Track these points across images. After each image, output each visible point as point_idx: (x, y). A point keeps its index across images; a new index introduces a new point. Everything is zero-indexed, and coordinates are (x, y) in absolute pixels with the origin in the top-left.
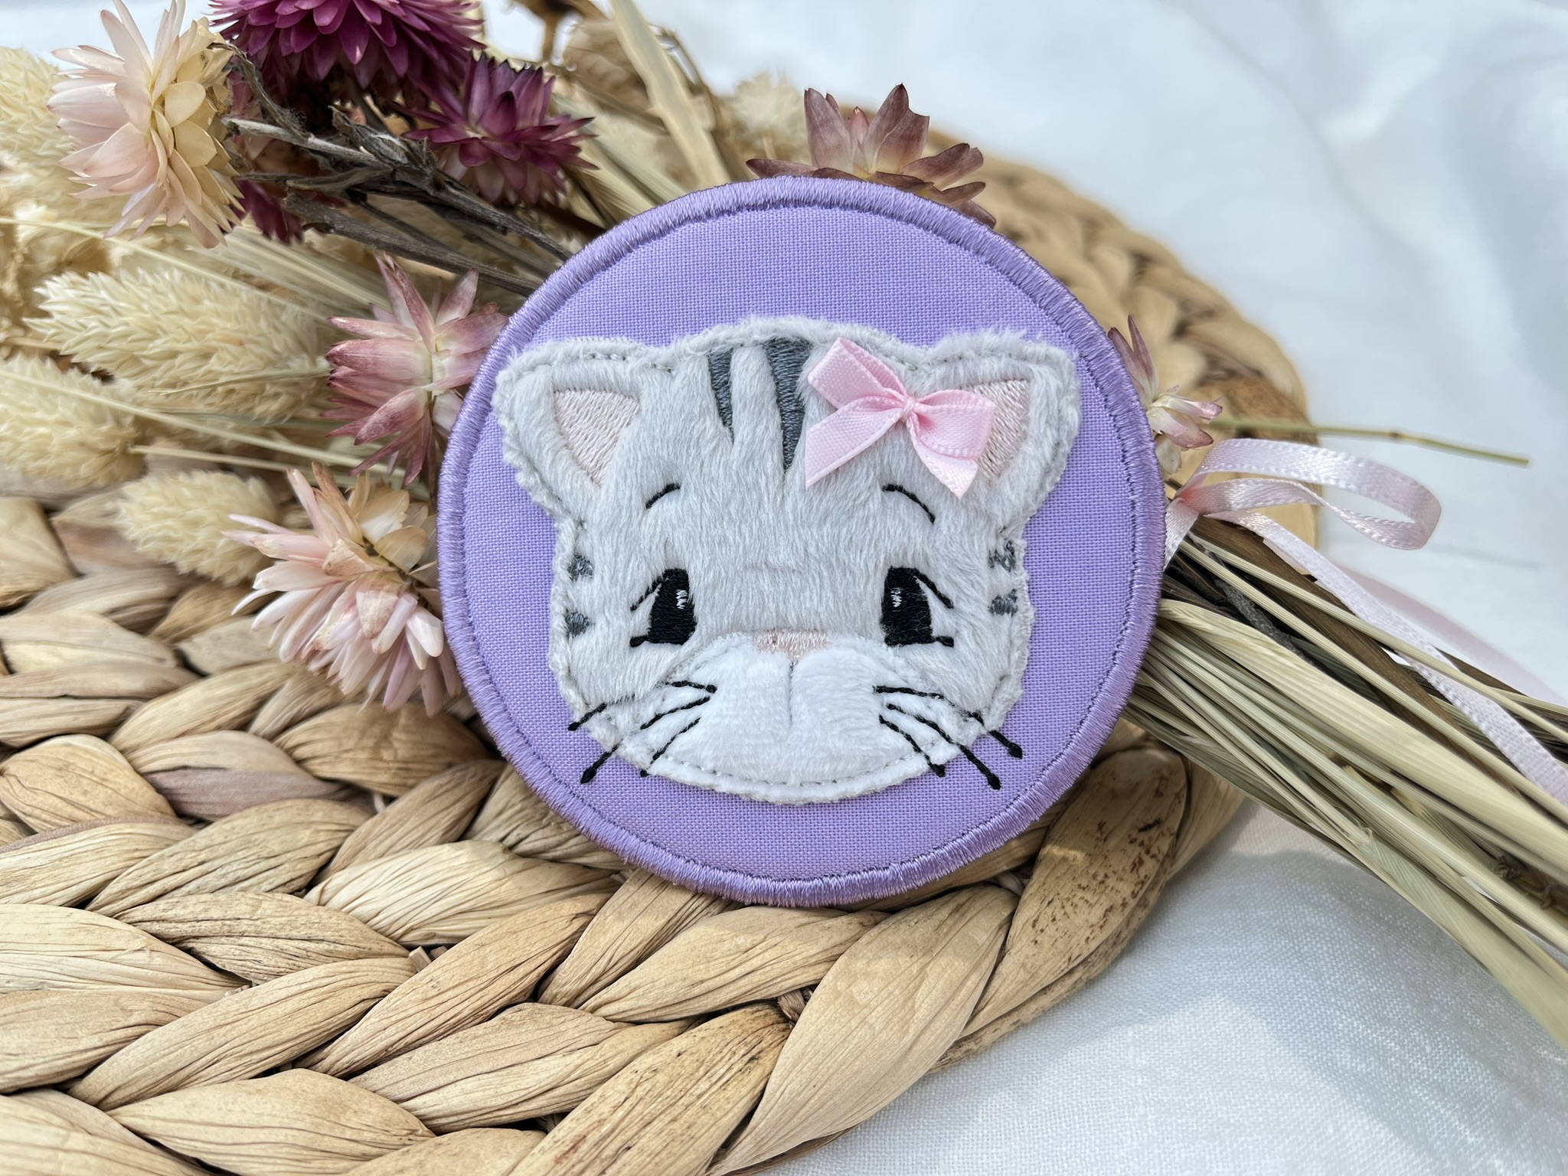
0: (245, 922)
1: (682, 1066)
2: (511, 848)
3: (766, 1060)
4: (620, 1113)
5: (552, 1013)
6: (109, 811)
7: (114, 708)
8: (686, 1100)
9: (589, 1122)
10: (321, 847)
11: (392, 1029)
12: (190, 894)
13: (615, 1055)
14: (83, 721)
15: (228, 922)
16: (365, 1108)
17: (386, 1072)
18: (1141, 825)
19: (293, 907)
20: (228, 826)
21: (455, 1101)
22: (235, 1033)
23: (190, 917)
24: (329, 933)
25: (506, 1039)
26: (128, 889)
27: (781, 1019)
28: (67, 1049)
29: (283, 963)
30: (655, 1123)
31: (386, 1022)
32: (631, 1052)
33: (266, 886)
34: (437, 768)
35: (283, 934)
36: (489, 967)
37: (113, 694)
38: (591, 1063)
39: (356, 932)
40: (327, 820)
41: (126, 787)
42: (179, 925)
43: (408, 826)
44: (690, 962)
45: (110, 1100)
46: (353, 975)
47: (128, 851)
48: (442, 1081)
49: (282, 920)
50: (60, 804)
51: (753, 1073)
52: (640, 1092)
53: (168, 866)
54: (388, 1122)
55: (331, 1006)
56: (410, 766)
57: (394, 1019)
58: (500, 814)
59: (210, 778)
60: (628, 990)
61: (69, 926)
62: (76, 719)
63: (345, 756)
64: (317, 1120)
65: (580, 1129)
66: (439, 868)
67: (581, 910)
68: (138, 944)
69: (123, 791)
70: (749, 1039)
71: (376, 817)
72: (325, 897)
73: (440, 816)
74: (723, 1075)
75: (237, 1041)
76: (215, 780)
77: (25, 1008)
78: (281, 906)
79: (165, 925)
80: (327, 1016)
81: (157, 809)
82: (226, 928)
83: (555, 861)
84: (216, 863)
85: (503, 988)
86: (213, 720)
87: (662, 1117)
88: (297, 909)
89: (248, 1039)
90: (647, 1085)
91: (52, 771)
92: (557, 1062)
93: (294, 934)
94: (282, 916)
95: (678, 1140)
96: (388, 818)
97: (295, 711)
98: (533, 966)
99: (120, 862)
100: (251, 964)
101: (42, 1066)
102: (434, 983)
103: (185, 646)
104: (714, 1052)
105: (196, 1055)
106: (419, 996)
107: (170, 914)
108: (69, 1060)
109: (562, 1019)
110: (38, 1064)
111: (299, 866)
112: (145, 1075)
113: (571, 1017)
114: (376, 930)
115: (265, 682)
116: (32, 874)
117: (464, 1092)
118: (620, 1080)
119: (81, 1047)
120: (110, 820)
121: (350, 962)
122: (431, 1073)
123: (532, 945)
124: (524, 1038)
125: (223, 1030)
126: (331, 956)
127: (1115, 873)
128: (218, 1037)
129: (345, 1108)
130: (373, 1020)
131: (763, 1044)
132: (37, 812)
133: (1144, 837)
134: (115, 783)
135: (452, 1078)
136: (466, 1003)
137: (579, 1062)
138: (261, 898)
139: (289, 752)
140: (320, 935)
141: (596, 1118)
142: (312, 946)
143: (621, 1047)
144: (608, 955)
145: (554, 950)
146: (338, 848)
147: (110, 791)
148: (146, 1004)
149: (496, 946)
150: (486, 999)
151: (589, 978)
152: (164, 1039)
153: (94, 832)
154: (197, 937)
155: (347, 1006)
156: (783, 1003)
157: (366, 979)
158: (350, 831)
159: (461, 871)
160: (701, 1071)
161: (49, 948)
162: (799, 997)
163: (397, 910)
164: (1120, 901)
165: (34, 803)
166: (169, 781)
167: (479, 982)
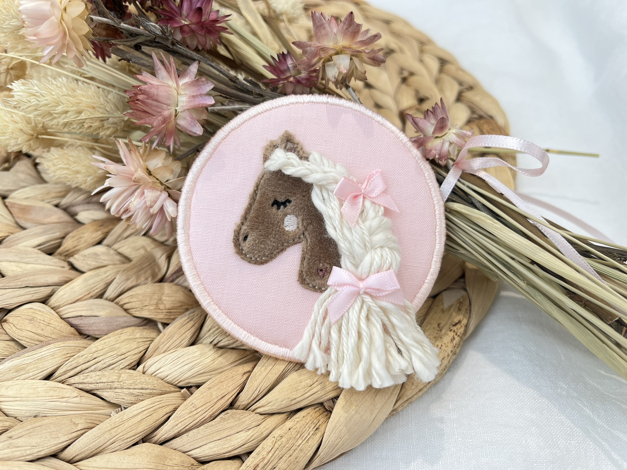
0: (116, 383)
1: (291, 434)
2: (215, 345)
3: (322, 429)
4: (270, 455)
5: (240, 414)
6: (53, 336)
7: (47, 290)
8: (294, 448)
9: (259, 459)
10: (142, 349)
11: (180, 425)
12: (91, 371)
13: (265, 430)
14: (36, 297)
15: (109, 383)
16: (173, 457)
17: (179, 441)
18: (454, 323)
19: (135, 375)
20: (103, 342)
21: (207, 452)
22: (120, 431)
23: (94, 382)
24: (150, 386)
25: (223, 426)
26: (67, 371)
27: (325, 410)
28: (55, 442)
29: (133, 399)
30: (283, 458)
31: (177, 422)
32: (271, 429)
33: (121, 366)
34: (182, 311)
35: (132, 387)
36: (214, 397)
37: (46, 285)
38: (257, 434)
39: (160, 385)
40: (142, 337)
41: (58, 326)
42: (90, 385)
43: (175, 338)
44: (290, 391)
45: (74, 459)
46: (161, 402)
47: (64, 355)
48: (201, 444)
49: (131, 381)
50: (33, 335)
51: (317, 435)
52: (276, 446)
53: (81, 360)
54: (183, 462)
55: (155, 417)
56: (171, 311)
57: (180, 421)
58: (209, 330)
59: (92, 320)
60: (267, 403)
61: (46, 388)
62: (32, 296)
63: (145, 308)
64: (157, 464)
65: (256, 462)
66: (189, 357)
67: (246, 371)
68: (75, 394)
69: (58, 328)
70: (315, 421)
71: (161, 335)
72: (145, 369)
73: (187, 333)
74: (307, 437)
75: (121, 434)
76: (94, 321)
77: (35, 426)
78: (129, 376)
79: (84, 385)
80: (154, 421)
81: (72, 334)
82: (109, 386)
83: (233, 349)
84: (101, 358)
85: (220, 406)
86: (89, 294)
87: (286, 455)
88: (136, 377)
89: (125, 433)
90: (279, 443)
91: (27, 321)
92: (244, 434)
93: (136, 387)
94: (130, 380)
95: (293, 463)
96: (166, 335)
97: (122, 288)
98: (231, 396)
99: (62, 359)
100: (121, 400)
101: (47, 450)
102: (193, 405)
103: (71, 260)
104: (302, 428)
105: (106, 440)
106: (188, 411)
107: (85, 381)
108: (57, 446)
109: (244, 416)
110: (45, 450)
111: (134, 357)
112: (87, 450)
113: (247, 415)
114: (167, 382)
115: (108, 276)
116: (27, 366)
117: (210, 448)
118: (269, 441)
119: (61, 441)
120: (55, 340)
121: (159, 397)
122: (197, 441)
123: (229, 387)
124: (230, 425)
125: (115, 430)
126: (152, 395)
127: (445, 344)
128: (114, 432)
129: (166, 458)
130: (172, 422)
131: (320, 423)
132: (24, 339)
133: (454, 328)
134: (54, 325)
135: (205, 443)
136: (207, 413)
137: (252, 434)
138: (121, 372)
139: (122, 306)
140: (146, 387)
141: (261, 457)
142: (143, 391)
143: (267, 427)
144: (258, 389)
145: (238, 389)
146: (148, 348)
147: (52, 328)
148: (82, 421)
149: (215, 388)
150: (214, 410)
151: (252, 398)
152: (93, 435)
153: (49, 347)
154: (98, 390)
155: (161, 416)
156: (325, 404)
157: (167, 404)
158: (152, 341)
159: (198, 358)
160: (299, 436)
161: (40, 398)
162: (331, 401)
163: (175, 374)
164: (447, 355)
165: (22, 335)
166: (75, 322)
167: (211, 404)
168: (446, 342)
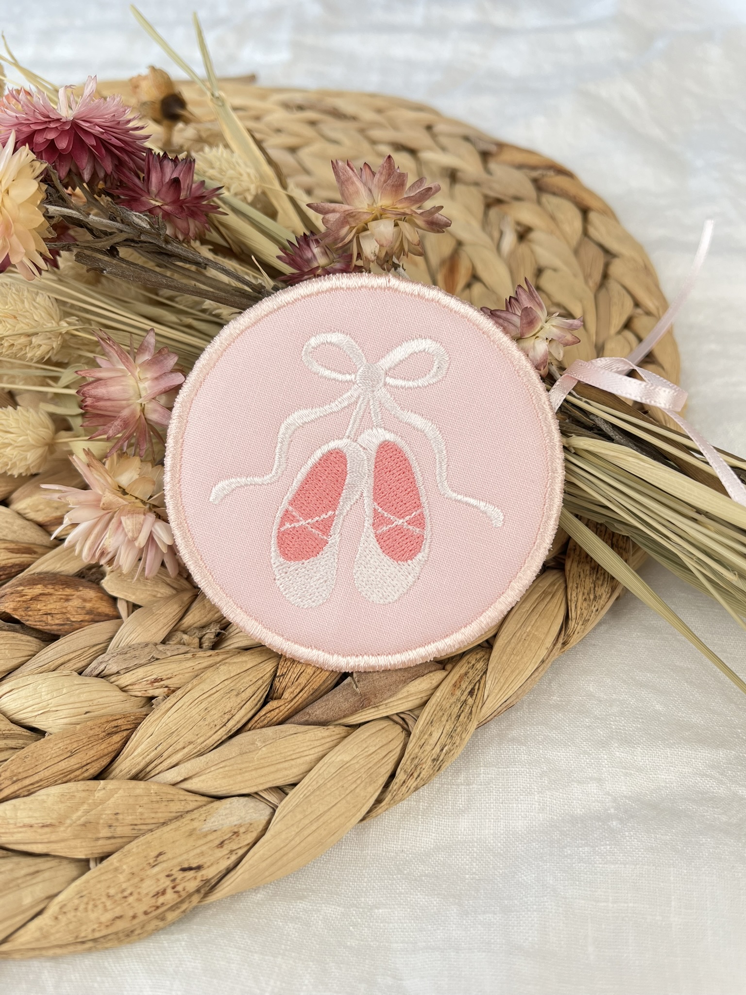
168: (145, 892)
